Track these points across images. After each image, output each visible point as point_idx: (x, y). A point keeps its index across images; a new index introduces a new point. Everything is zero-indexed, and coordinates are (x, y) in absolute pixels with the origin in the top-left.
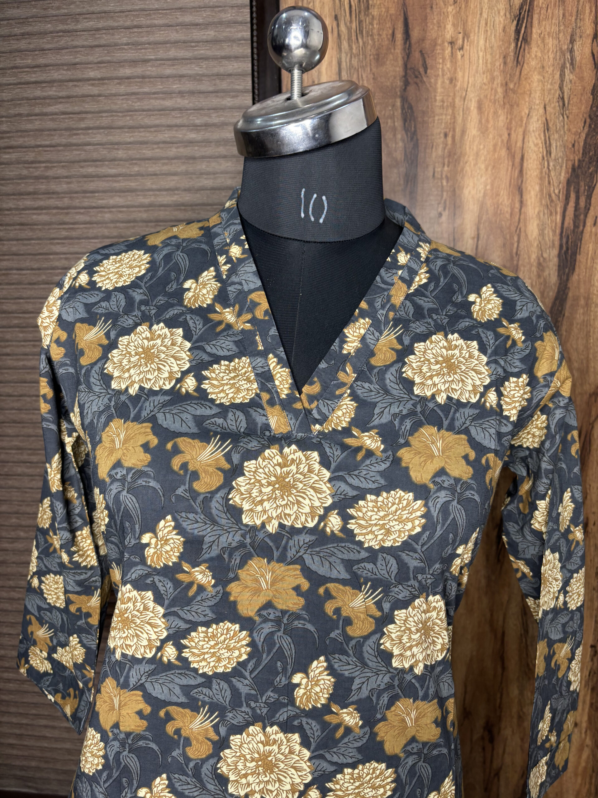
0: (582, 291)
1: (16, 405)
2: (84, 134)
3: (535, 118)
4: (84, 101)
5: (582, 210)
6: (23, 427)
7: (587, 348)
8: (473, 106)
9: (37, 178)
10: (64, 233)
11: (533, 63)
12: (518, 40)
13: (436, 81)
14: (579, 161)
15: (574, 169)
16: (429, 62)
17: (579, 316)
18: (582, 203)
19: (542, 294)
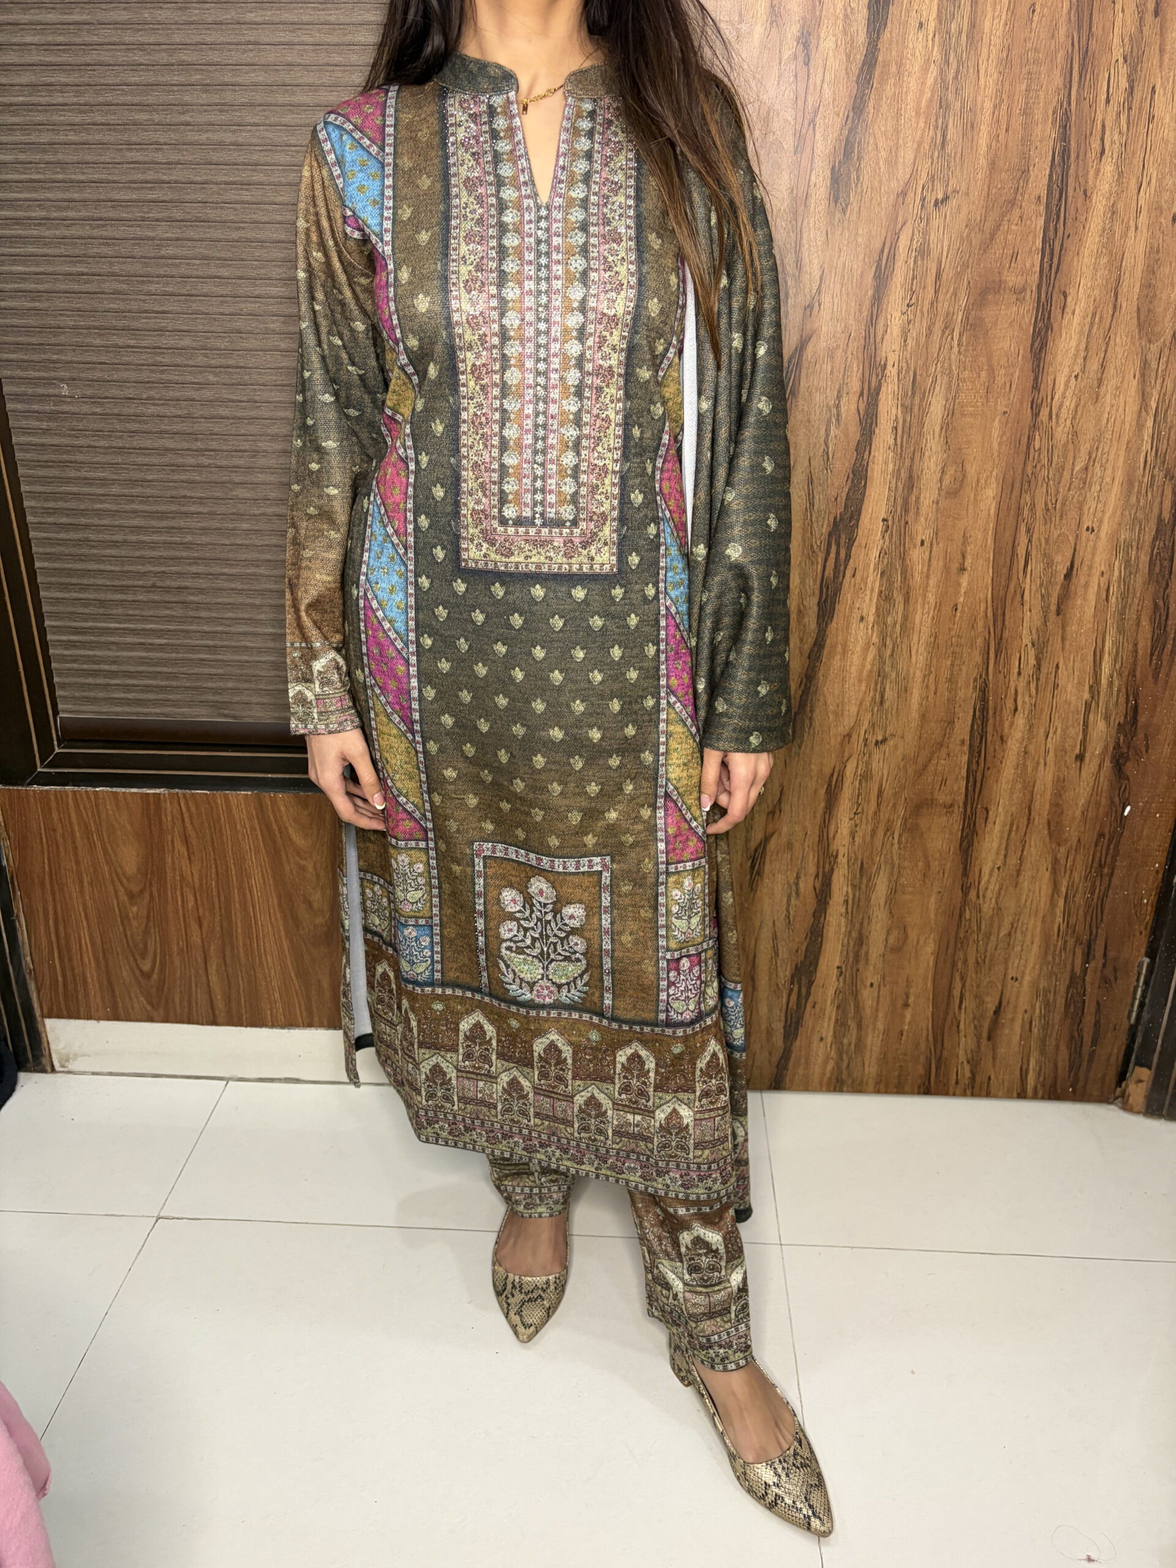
0: (894, 53)
1: (200, 196)
6: (210, 227)
7: (897, 131)
17: (889, 89)
19: (848, 56)
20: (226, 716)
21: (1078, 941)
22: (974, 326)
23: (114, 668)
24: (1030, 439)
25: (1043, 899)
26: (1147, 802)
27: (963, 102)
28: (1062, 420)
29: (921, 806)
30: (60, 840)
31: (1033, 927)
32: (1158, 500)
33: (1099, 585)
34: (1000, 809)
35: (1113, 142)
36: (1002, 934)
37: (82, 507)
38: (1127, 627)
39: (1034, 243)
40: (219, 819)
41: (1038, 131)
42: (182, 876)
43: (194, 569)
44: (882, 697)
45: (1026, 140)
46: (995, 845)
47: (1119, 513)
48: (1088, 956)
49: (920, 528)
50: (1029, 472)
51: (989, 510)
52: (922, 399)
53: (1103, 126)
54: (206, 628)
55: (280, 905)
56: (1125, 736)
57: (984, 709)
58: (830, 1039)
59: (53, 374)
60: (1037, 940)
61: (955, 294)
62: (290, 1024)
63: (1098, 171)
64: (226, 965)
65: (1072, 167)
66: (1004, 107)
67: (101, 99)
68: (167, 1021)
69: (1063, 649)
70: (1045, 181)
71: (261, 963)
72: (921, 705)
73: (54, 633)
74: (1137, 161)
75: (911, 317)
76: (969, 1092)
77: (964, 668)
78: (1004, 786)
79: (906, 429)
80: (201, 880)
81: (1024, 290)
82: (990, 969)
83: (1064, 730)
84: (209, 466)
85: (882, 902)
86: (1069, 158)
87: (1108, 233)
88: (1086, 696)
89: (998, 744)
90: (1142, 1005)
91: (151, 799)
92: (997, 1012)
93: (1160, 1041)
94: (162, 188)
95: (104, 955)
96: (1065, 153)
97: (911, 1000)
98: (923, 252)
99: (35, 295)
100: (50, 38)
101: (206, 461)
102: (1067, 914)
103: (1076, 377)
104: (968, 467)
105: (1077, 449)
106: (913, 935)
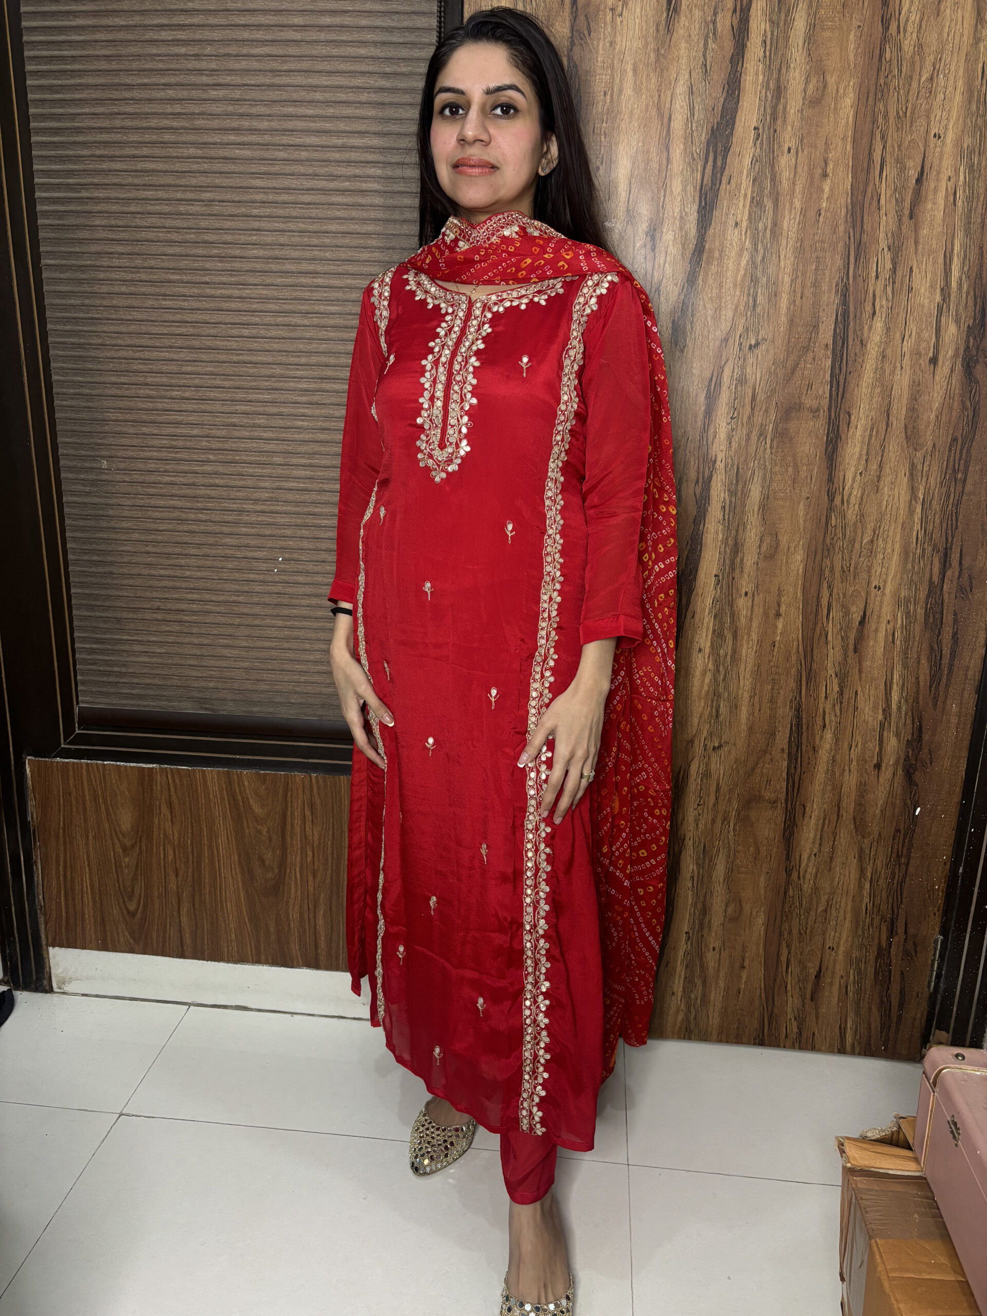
0: (717, 243)
1: (213, 331)
2: (286, 76)
3: (682, 83)
4: (287, 45)
5: (719, 169)
6: (218, 353)
7: (720, 297)
8: (629, 68)
9: (242, 115)
10: (263, 169)
11: (681, 32)
12: (669, 10)
13: (598, 43)
14: (718, 123)
15: (712, 131)
16: (592, 24)
17: (714, 268)
18: (719, 163)
19: (683, 246)
20: (206, 709)
21: (883, 918)
22: (783, 436)
23: (124, 670)
24: (828, 519)
25: (852, 883)
26: (934, 805)
27: (768, 279)
28: (851, 506)
29: (751, 801)
30: (74, 802)
31: (845, 905)
32: (929, 567)
33: (886, 630)
34: (815, 806)
35: (882, 306)
36: (819, 910)
37: (110, 549)
38: (910, 665)
39: (824, 377)
40: (197, 791)
41: (825, 298)
42: (165, 834)
43: (190, 596)
44: (717, 712)
45: (816, 305)
46: (812, 835)
47: (899, 576)
48: (892, 932)
49: (744, 583)
50: (828, 541)
51: (798, 570)
52: (744, 487)
53: (874, 295)
54: (196, 641)
55: (239, 861)
56: (913, 750)
57: (799, 725)
58: (680, 994)
59: (97, 453)
60: (849, 915)
61: (766, 411)
62: (241, 959)
63: (870, 327)
64: (194, 909)
65: (852, 324)
66: (799, 281)
67: (146, 265)
68: (145, 953)
69: (860, 679)
70: (831, 333)
71: (222, 908)
72: (748, 719)
73: (80, 642)
74: (901, 319)
75: (734, 426)
76: (797, 1045)
77: (782, 692)
78: (817, 787)
79: (732, 509)
80: (179, 838)
81: (818, 410)
82: (810, 940)
83: (864, 744)
84: (206, 521)
85: (721, 880)
86: (848, 318)
87: (880, 371)
88: (880, 717)
89: (811, 753)
90: (939, 976)
91: (146, 773)
92: (818, 976)
93: (955, 1009)
94: (186, 327)
95: (100, 898)
96: (846, 314)
97: (747, 963)
98: (741, 381)
99: (89, 397)
100: (113, 222)
101: (202, 516)
102: (873, 895)
103: (861, 474)
104: (780, 538)
105: (864, 528)
106: (747, 908)
